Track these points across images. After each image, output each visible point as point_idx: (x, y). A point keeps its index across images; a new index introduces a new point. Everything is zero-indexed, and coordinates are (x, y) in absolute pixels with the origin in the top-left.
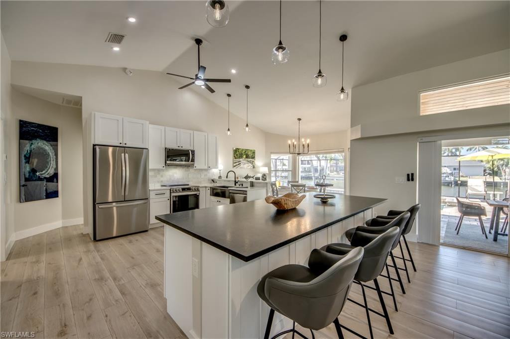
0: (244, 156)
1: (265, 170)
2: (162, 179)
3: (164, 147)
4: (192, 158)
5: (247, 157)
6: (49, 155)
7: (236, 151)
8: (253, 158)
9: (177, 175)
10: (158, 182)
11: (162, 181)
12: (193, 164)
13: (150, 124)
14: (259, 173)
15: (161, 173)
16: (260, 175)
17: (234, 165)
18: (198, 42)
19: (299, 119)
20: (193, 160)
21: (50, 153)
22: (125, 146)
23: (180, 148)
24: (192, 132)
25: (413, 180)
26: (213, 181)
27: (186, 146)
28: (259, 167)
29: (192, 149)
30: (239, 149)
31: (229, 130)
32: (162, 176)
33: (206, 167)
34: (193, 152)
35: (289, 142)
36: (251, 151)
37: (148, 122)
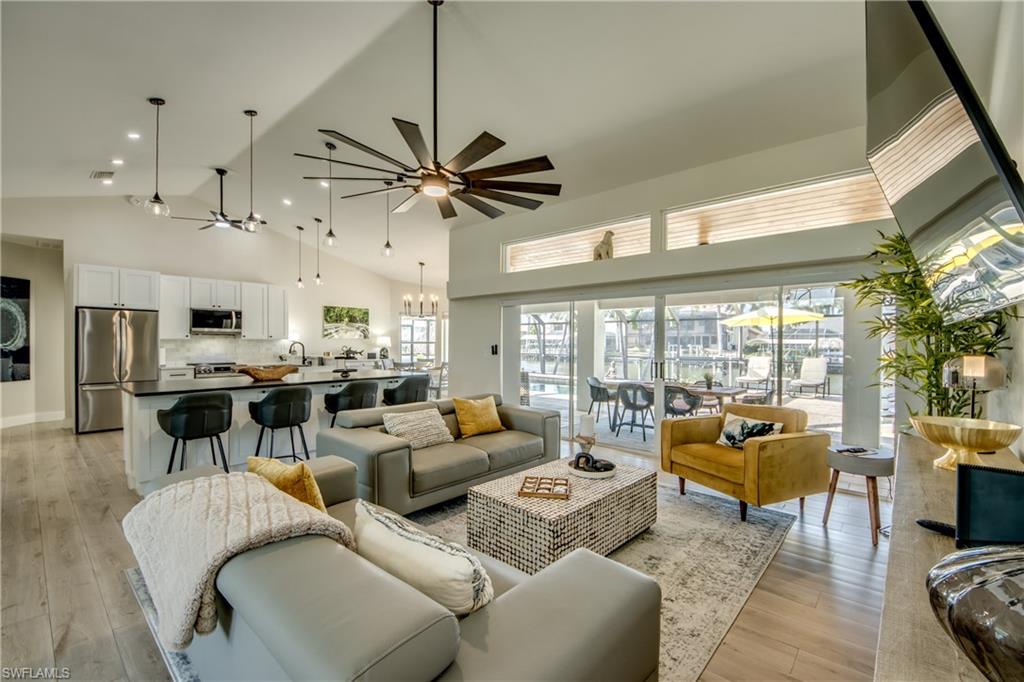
0: (347, 319)
1: (386, 342)
2: (188, 354)
3: (188, 306)
4: (237, 322)
5: (352, 319)
6: (16, 319)
7: (328, 310)
8: (366, 322)
9: (212, 348)
10: (182, 359)
11: (188, 358)
12: (240, 333)
13: (162, 273)
14: (375, 346)
15: (188, 345)
16: (377, 351)
17: (326, 333)
18: (221, 172)
19: (422, 264)
20: (239, 326)
21: (19, 317)
22: (121, 307)
23: (216, 308)
24: (238, 284)
25: (496, 353)
26: (281, 357)
27: (225, 305)
28: (375, 337)
29: (238, 309)
30: (334, 308)
31: (300, 280)
32: (189, 350)
33: (265, 337)
34: (239, 314)
35: (405, 298)
36: (360, 310)
37: (158, 273)
